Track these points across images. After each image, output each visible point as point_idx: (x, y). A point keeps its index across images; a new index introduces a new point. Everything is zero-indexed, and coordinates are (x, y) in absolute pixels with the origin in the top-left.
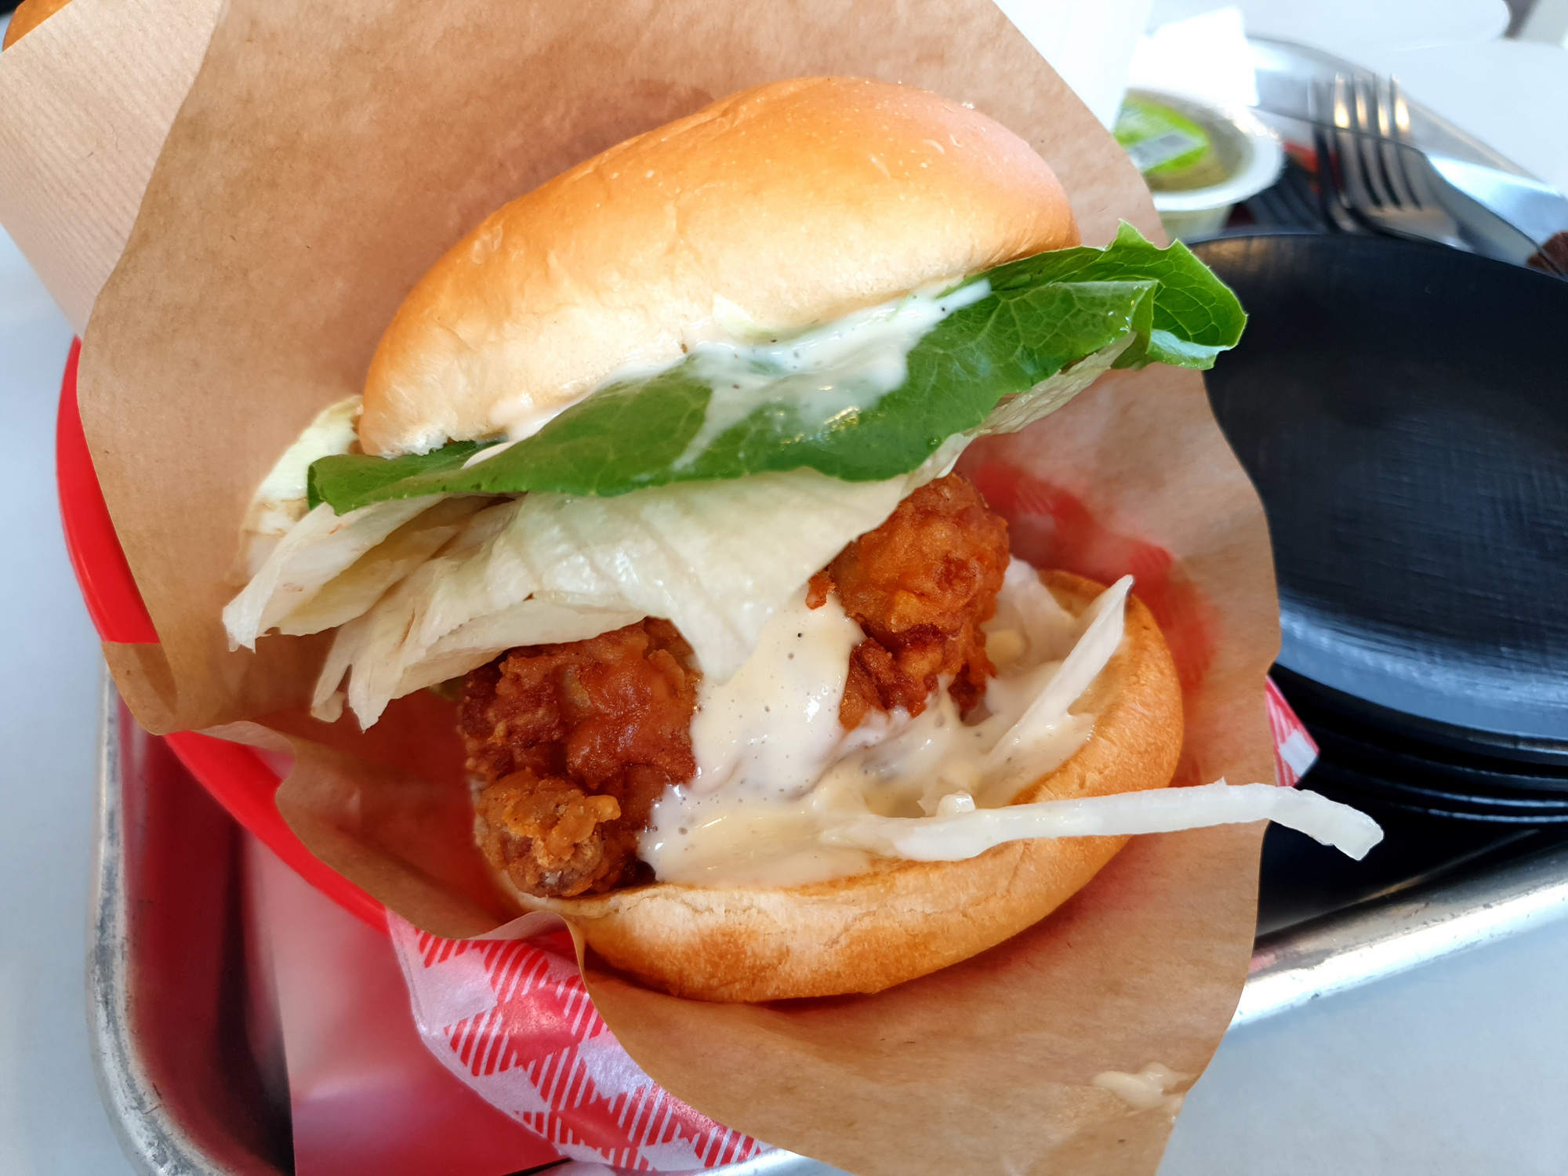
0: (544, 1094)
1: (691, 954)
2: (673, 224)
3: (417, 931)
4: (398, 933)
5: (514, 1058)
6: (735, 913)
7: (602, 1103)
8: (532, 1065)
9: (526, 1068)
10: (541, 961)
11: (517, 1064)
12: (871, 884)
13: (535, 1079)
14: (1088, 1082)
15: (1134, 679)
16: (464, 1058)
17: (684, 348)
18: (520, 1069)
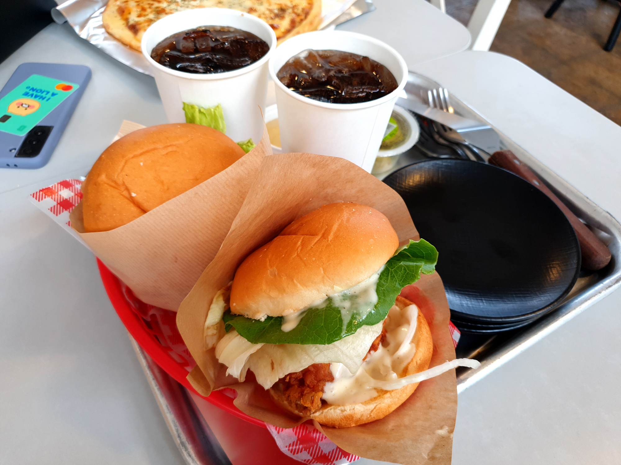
0: (311, 455)
1: (342, 419)
2: (322, 272)
3: (274, 426)
4: (269, 427)
5: (303, 449)
6: (352, 410)
7: (325, 455)
8: (308, 450)
9: (306, 451)
10: (305, 427)
11: (304, 450)
12: (380, 399)
13: (309, 453)
14: (434, 433)
15: (421, 332)
16: (291, 452)
17: (327, 295)
18: (305, 451)
